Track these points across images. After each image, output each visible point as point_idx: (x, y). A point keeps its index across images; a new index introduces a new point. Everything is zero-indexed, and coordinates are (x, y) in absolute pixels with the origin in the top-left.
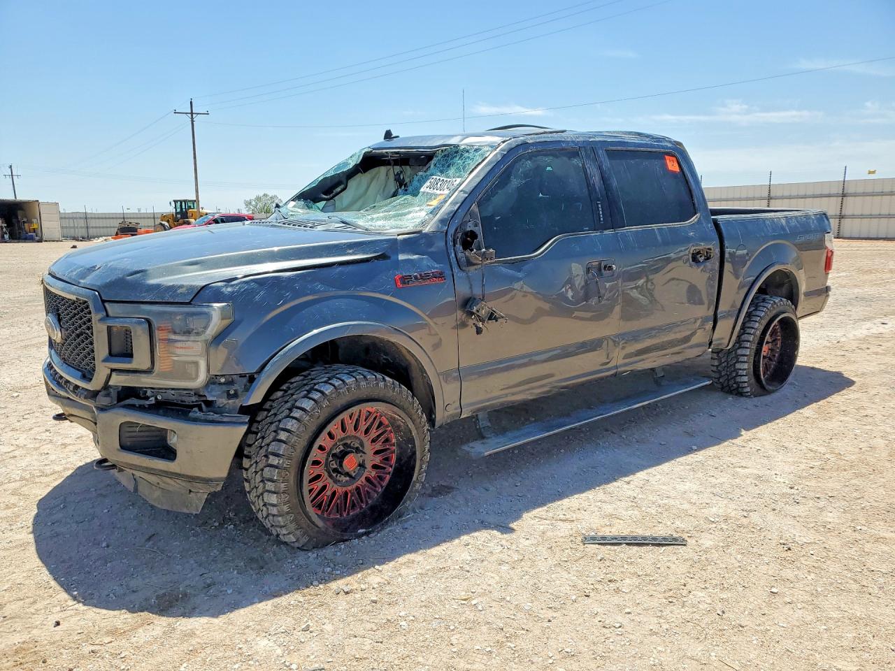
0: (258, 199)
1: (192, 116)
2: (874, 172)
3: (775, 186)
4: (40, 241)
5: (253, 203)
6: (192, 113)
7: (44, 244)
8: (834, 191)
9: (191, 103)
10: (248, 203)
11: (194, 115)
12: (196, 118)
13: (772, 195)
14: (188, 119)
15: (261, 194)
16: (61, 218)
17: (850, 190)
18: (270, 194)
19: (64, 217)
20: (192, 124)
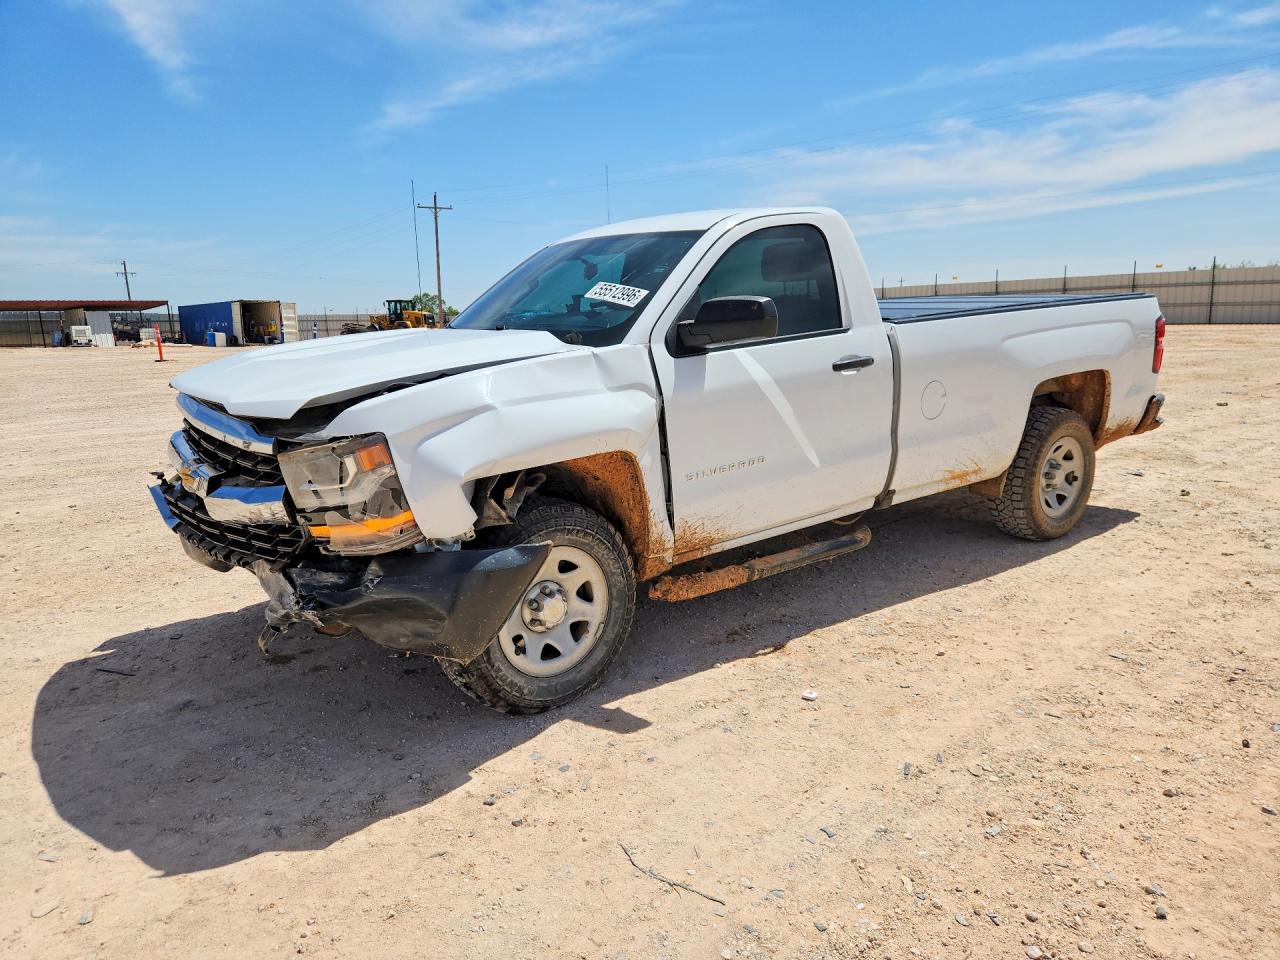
2: (1161, 266)
6: (435, 208)
8: (1125, 283)
12: (440, 213)
17: (1140, 282)
20: (436, 219)
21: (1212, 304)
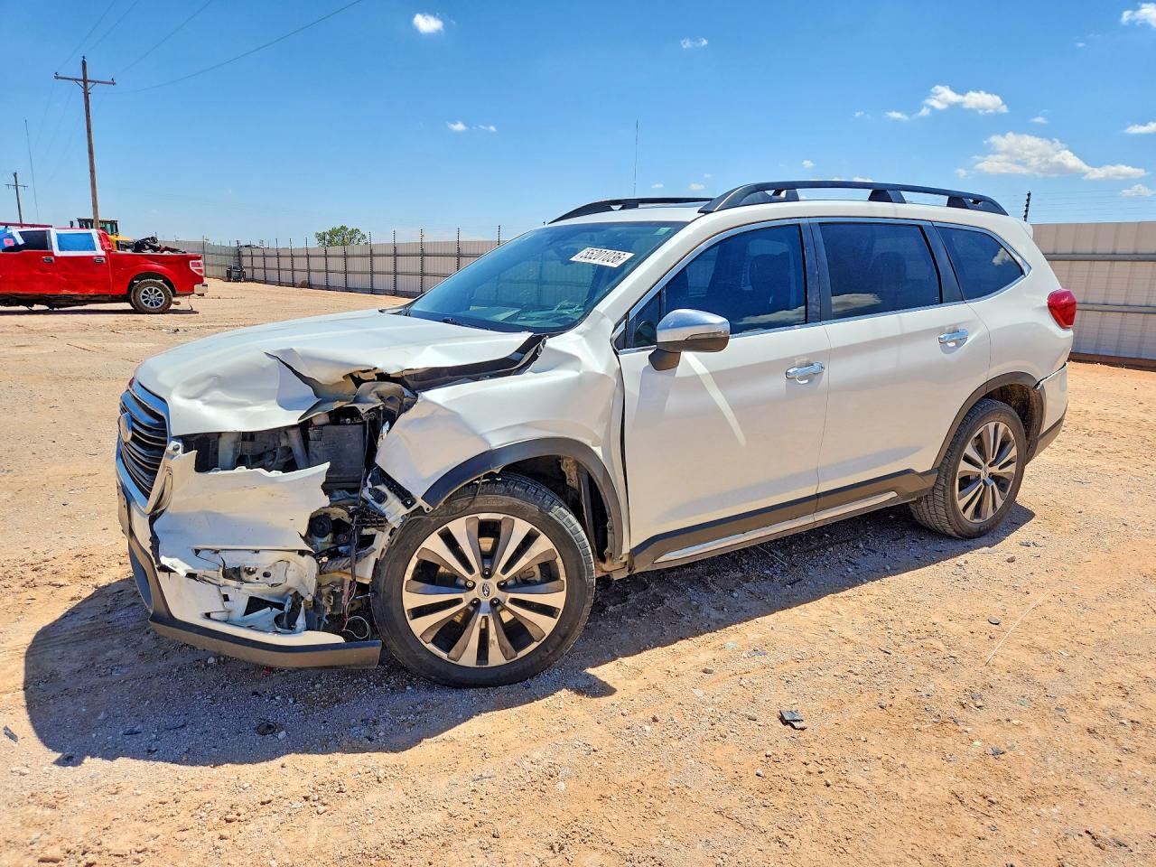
1: (85, 84)
6: (85, 81)
9: (84, 64)
11: (89, 85)
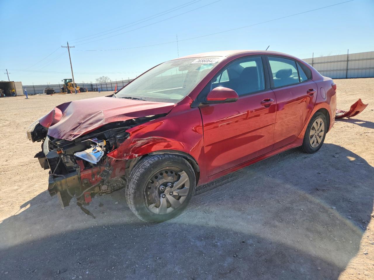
0: (101, 78)
3: (315, 58)
4: (16, 96)
5: (99, 80)
6: (68, 47)
7: (17, 97)
9: (68, 43)
10: (97, 80)
12: (70, 49)
13: (314, 62)
14: (67, 49)
15: (102, 76)
16: (23, 88)
18: (105, 76)
19: (24, 87)
20: (69, 51)
21: (347, 70)
